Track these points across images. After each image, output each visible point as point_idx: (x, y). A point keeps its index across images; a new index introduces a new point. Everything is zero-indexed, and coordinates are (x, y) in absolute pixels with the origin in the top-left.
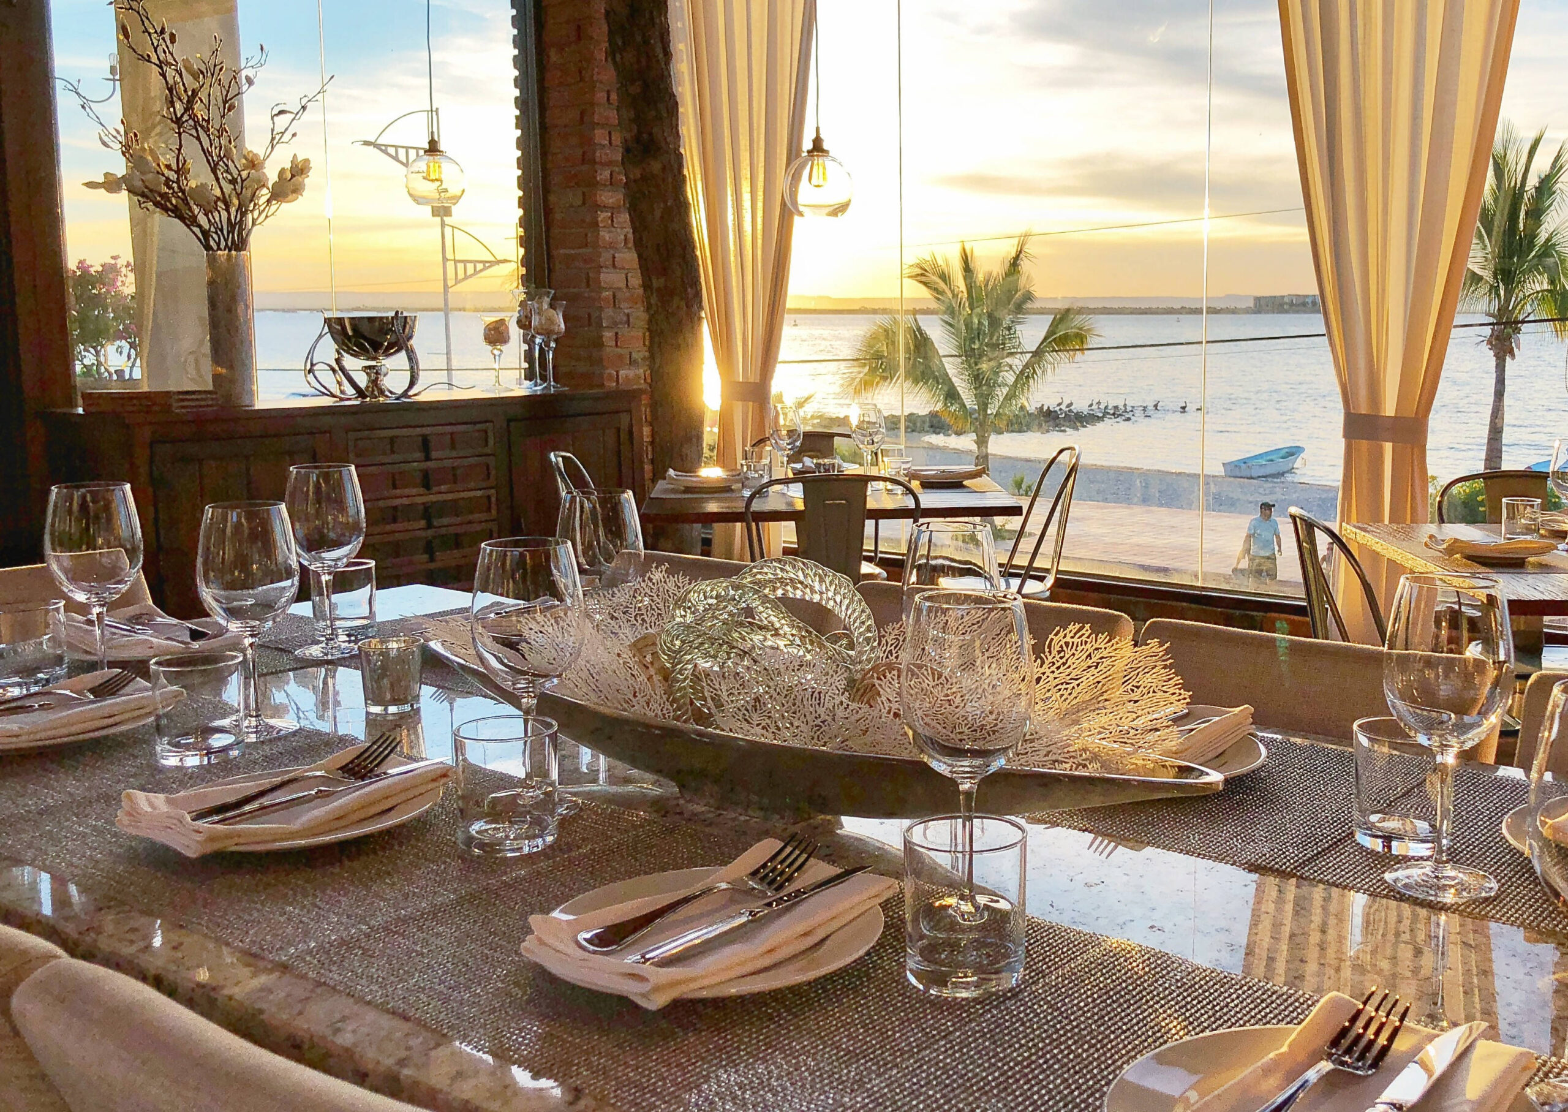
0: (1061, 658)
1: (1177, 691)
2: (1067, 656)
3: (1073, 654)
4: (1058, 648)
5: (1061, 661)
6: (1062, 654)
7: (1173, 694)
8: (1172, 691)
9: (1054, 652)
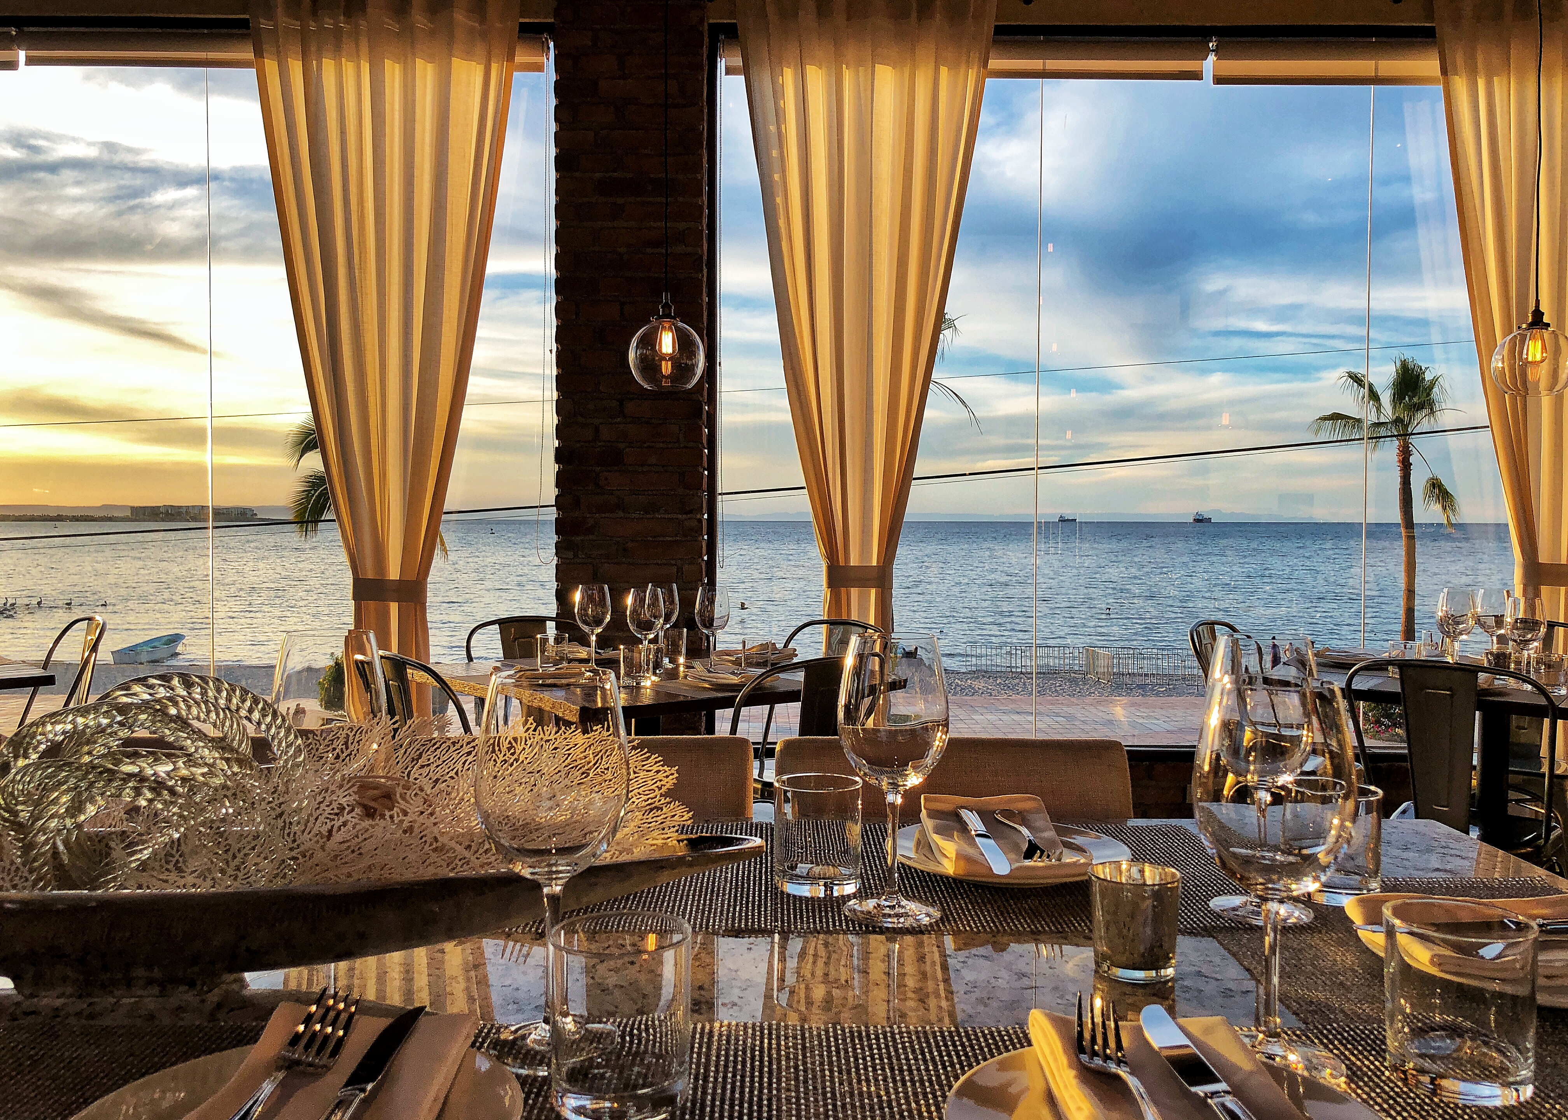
0: (513, 754)
1: (661, 768)
2: (518, 752)
3: (524, 749)
4: (506, 745)
5: (513, 758)
6: (512, 751)
7: (658, 772)
8: (655, 768)
9: (504, 749)
